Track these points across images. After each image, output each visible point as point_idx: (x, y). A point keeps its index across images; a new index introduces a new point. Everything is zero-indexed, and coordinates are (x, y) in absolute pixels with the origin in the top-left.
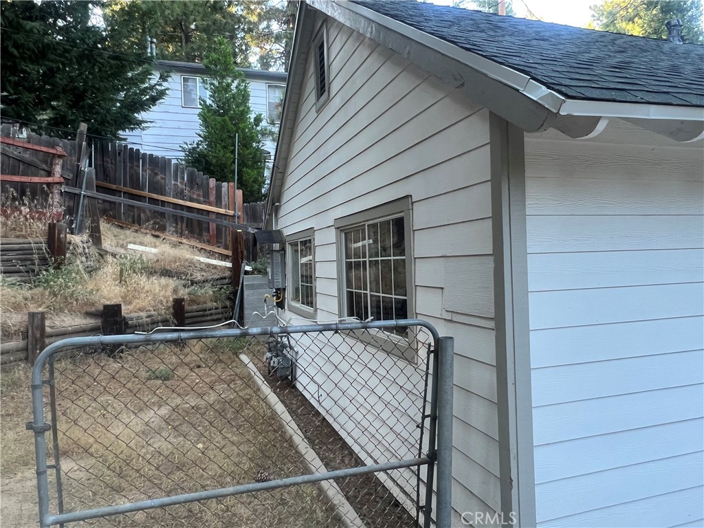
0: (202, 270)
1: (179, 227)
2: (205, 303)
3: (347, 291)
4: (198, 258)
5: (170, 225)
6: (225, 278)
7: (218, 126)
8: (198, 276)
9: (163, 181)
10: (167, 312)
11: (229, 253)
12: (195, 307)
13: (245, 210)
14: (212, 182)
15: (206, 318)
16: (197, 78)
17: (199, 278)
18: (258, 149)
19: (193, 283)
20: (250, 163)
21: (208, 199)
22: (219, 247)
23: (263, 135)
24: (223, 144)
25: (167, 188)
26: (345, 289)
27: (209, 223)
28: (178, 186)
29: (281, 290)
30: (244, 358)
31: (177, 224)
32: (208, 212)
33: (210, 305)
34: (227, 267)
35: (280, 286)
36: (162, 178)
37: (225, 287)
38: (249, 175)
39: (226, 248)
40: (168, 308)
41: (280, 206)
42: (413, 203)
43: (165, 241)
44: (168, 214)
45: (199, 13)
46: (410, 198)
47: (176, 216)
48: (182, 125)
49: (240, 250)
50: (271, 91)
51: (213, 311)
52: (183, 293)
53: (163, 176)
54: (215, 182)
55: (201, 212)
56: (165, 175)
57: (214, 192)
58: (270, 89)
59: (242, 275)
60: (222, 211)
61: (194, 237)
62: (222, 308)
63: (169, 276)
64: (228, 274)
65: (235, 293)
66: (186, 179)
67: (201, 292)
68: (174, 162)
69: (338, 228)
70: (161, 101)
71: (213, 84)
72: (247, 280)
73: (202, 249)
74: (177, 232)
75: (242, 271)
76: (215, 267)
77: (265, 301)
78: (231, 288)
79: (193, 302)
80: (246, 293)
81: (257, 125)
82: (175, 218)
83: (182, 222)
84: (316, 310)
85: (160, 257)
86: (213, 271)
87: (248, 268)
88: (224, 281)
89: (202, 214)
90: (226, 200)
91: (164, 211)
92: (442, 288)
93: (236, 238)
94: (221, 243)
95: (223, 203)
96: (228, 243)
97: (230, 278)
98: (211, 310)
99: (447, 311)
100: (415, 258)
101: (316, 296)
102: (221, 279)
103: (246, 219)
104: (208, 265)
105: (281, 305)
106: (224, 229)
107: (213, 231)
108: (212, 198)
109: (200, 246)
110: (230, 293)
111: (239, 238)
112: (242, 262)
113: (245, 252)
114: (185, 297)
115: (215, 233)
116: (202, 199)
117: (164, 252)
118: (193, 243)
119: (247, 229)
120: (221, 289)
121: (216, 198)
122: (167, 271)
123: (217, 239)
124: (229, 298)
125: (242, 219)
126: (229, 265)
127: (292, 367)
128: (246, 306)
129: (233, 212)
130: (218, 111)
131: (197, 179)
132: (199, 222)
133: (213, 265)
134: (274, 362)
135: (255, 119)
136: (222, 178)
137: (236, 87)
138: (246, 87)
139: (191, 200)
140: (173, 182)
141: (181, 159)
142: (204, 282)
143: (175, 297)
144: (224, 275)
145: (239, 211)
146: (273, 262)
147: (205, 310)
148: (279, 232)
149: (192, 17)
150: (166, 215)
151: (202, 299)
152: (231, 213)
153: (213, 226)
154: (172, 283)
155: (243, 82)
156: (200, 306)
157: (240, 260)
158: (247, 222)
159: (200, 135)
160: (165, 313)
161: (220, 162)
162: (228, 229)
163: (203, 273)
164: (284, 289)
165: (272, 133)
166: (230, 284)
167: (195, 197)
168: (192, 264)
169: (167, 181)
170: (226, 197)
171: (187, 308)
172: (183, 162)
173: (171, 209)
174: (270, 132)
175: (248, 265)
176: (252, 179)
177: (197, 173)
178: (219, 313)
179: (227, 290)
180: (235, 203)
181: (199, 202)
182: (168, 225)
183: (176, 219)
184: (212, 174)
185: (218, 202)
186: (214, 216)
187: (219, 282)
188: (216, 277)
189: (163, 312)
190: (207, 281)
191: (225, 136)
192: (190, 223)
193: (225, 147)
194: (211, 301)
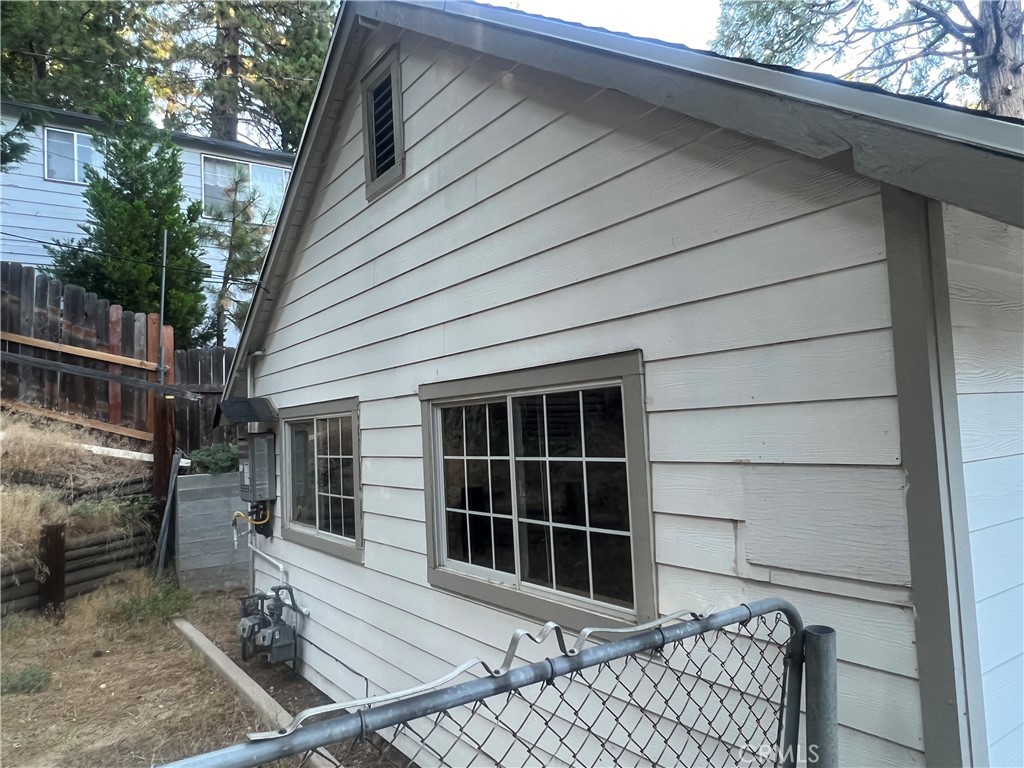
0: (95, 468)
1: (46, 390)
2: (102, 529)
3: (448, 513)
4: (86, 447)
5: (28, 388)
6: (140, 482)
7: (125, 216)
8: (89, 481)
9: (15, 307)
10: (29, 553)
11: (149, 436)
12: (83, 539)
13: (178, 362)
14: (116, 312)
15: (106, 557)
16: (75, 134)
17: (90, 484)
18: (194, 259)
19: (79, 494)
20: (181, 282)
21: (107, 340)
22: (126, 426)
23: (203, 236)
24: (134, 247)
25: (22, 319)
26: (443, 509)
27: (107, 383)
28: (46, 319)
29: (268, 505)
30: (186, 627)
31: (42, 385)
32: (107, 364)
33: (114, 531)
34: (144, 462)
35: (267, 497)
36: (13, 301)
37: (141, 497)
38: (182, 301)
39: (141, 427)
40: (28, 547)
41: (263, 357)
42: (644, 363)
43: (16, 416)
44: (25, 366)
45: (70, 31)
46: (640, 355)
47: (41, 370)
48: (44, 211)
49: (169, 432)
50: (209, 167)
51: (118, 543)
52: (61, 513)
53: (16, 298)
54: (120, 311)
55: (91, 364)
56: (19, 296)
57: (119, 329)
58: (207, 164)
59: (174, 475)
60: (134, 362)
61: (77, 409)
62: (134, 536)
63: (31, 483)
64: (146, 473)
65: (160, 508)
66: (62, 307)
67: (95, 508)
68: (37, 273)
69: (429, 400)
70: (13, 164)
71: (115, 145)
72: (183, 484)
73: (93, 429)
74: (41, 400)
75: (174, 468)
76: (121, 462)
77: (235, 523)
78: (152, 500)
79: (80, 528)
80: (182, 506)
81: (193, 220)
82: (38, 374)
83: (53, 379)
84: (363, 541)
85: (11, 448)
86: (118, 470)
87: (185, 463)
88: (138, 486)
89: (94, 367)
90: (143, 342)
91: (17, 361)
92: (735, 522)
93: (163, 412)
94: (132, 418)
95: (137, 348)
96: (144, 418)
97: (150, 480)
98: (113, 541)
99: (751, 564)
100: (651, 463)
101: (362, 517)
102: (134, 483)
103: (179, 376)
104: (108, 460)
105: (266, 530)
106: (136, 393)
107: (115, 397)
108: (115, 339)
109: (87, 424)
110: (150, 508)
111: (168, 411)
112: (174, 453)
113: (177, 434)
114: (67, 521)
115: (120, 400)
116: (94, 340)
117: (21, 438)
118: (79, 419)
119: (184, 394)
120: (132, 501)
121: (122, 340)
122: (26, 473)
123: (123, 410)
124: (148, 517)
125: (172, 377)
126: (148, 457)
127: (295, 642)
128: (180, 529)
129: (155, 365)
130: (120, 191)
131: (86, 306)
132: (88, 382)
133: (116, 459)
134: (264, 638)
135: (190, 210)
136: (132, 306)
137: (157, 155)
138: (174, 155)
139: (73, 342)
140: (36, 310)
141: (47, 270)
142: (99, 490)
143: (44, 522)
144: (139, 476)
145: (168, 362)
146: (253, 455)
147: (104, 543)
148: (264, 402)
149: (57, 36)
150: (20, 369)
151: (97, 524)
152: (152, 365)
153: (115, 389)
154: (36, 496)
155: (169, 148)
156: (94, 537)
157: (171, 450)
158: (182, 382)
159: (87, 230)
160: (24, 556)
161: (127, 277)
162: (144, 395)
163: (99, 475)
164: (273, 502)
165: (217, 235)
166: (149, 491)
167: (81, 336)
168: (76, 457)
169: (23, 308)
170: (143, 338)
171: (70, 541)
172: (52, 275)
173: (31, 358)
174: (215, 232)
175: (183, 457)
176: (187, 309)
177: (86, 294)
178: (129, 546)
179: (145, 503)
180: (160, 350)
181: (88, 346)
182: (22, 386)
183: (39, 376)
184: (113, 298)
185: (127, 347)
186: (118, 372)
187: (128, 489)
188: (123, 480)
189: (19, 554)
190: (105, 489)
191: (137, 233)
192: (69, 383)
193: (135, 253)
194: (117, 525)
